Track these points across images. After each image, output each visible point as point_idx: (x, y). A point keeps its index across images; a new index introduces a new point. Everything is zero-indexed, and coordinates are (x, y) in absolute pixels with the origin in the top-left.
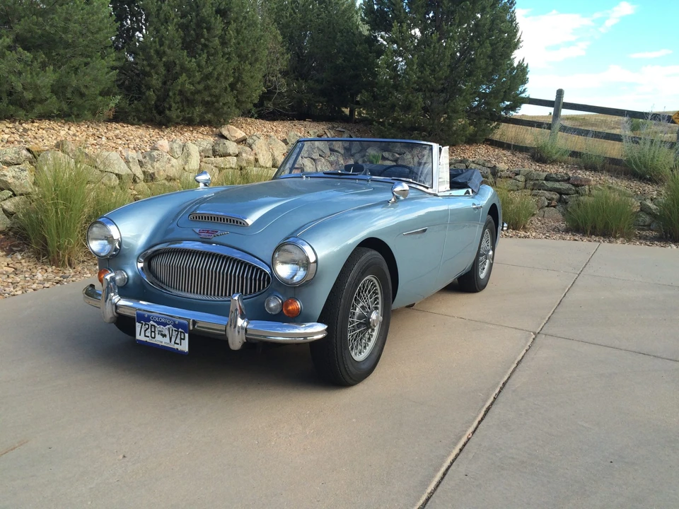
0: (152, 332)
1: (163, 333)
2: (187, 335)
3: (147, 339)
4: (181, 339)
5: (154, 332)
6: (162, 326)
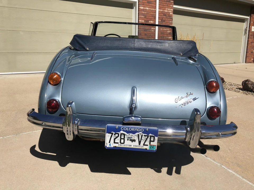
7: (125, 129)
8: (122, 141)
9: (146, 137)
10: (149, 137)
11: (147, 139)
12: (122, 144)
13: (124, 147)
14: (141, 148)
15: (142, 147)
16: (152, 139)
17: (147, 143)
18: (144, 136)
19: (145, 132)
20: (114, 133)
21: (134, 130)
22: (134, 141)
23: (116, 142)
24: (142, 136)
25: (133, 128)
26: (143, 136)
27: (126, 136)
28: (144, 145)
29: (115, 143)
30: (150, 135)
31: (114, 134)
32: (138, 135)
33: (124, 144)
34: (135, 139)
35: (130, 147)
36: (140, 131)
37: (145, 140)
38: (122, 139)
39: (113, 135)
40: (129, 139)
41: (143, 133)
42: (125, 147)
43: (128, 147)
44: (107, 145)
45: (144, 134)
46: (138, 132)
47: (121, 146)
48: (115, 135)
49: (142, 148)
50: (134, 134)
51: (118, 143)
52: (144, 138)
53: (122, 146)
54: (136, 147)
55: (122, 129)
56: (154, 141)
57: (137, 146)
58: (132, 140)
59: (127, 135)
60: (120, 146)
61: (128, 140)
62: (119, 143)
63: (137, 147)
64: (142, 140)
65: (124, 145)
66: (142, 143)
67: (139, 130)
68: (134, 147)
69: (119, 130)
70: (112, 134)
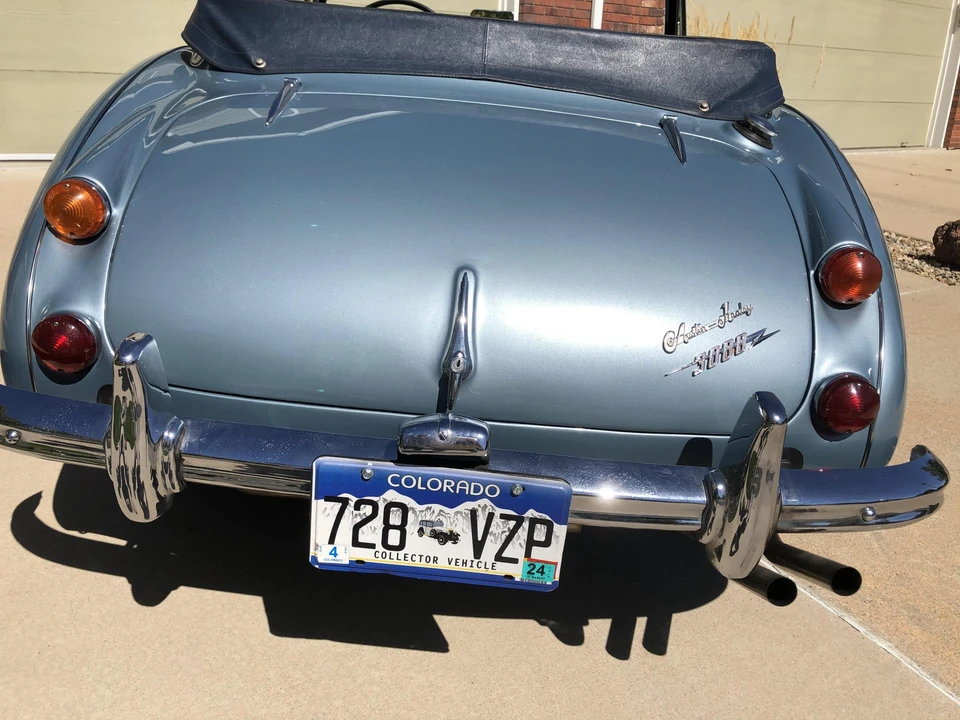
7: (409, 482)
8: (394, 537)
9: (512, 524)
10: (526, 525)
11: (513, 532)
12: (394, 553)
13: (402, 563)
14: (482, 571)
15: (489, 566)
16: (540, 534)
17: (515, 549)
18: (503, 516)
19: (506, 498)
20: (353, 499)
21: (454, 488)
22: (452, 537)
23: (362, 539)
24: (491, 516)
25: (446, 477)
26: (497, 520)
27: (411, 516)
28: (499, 557)
29: (356, 543)
30: (531, 513)
31: (352, 504)
32: (474, 513)
33: (401, 553)
34: (456, 530)
35: (431, 565)
36: (483, 496)
37: (504, 537)
38: (395, 527)
39: (350, 508)
40: (428, 530)
41: (497, 502)
42: (409, 563)
43: (423, 564)
44: (321, 551)
45: (499, 511)
46: (474, 499)
47: (387, 561)
48: (357, 507)
49: (490, 572)
50: (452, 506)
51: (372, 546)
52: (499, 527)
53: (395, 562)
54: (461, 568)
55: (394, 480)
56: (547, 543)
57: (465, 563)
58: (442, 533)
59: (419, 512)
60: (380, 561)
61: (421, 532)
62: (380, 547)
63: (467, 569)
64: (489, 538)
65: (401, 556)
66: (491, 549)
67: (477, 489)
68: (452, 567)
69: (379, 485)
70: (345, 502)
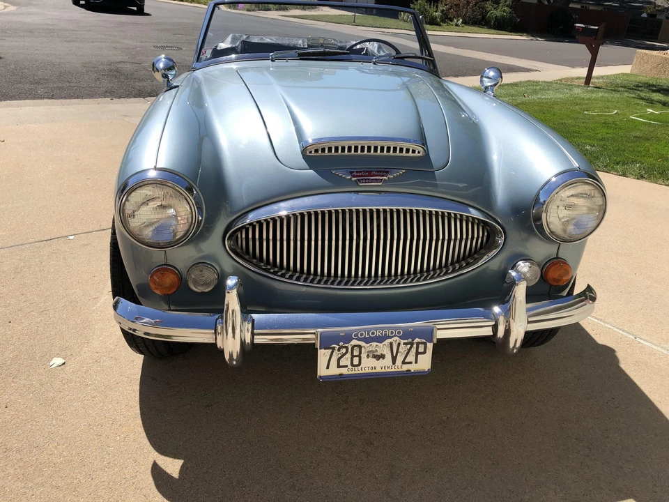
0: (353, 356)
1: (379, 353)
2: (430, 346)
3: (344, 371)
4: (417, 353)
5: (359, 356)
6: (374, 344)
